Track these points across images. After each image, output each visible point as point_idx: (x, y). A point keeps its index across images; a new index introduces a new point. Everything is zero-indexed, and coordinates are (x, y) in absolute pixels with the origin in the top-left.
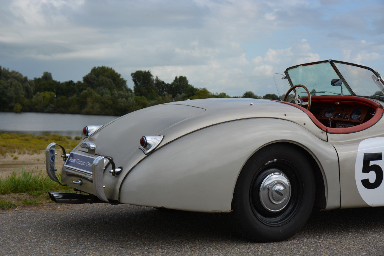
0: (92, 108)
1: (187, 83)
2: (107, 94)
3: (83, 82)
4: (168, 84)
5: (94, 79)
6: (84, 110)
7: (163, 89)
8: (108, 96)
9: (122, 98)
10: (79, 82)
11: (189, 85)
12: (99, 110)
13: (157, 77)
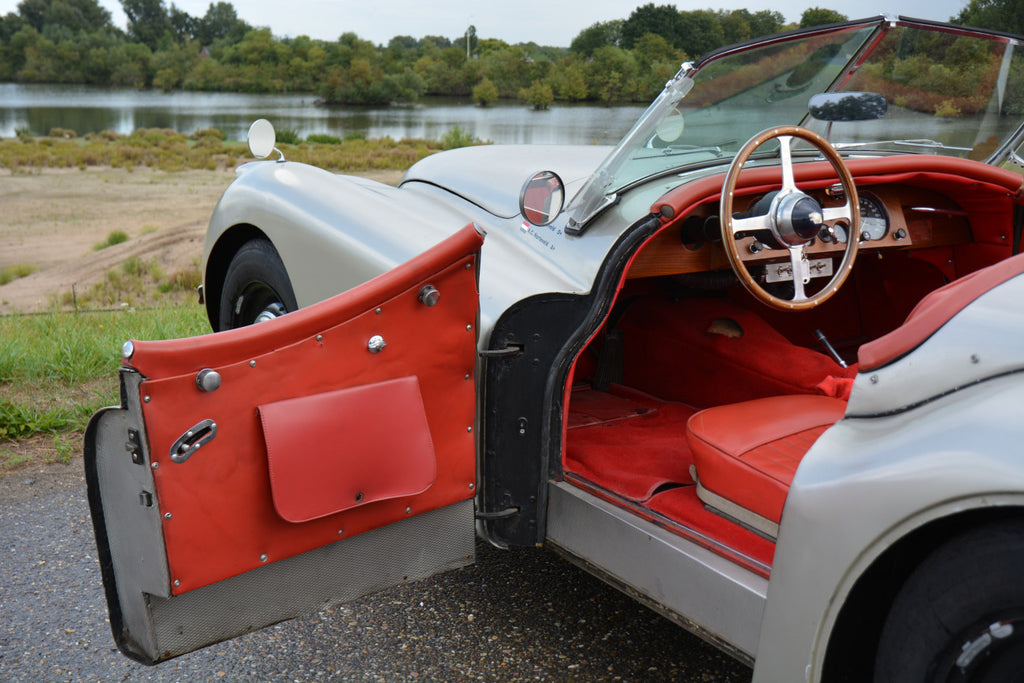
0: (38, 68)
1: (235, 16)
2: (68, 39)
3: (18, 15)
4: (196, 19)
5: (43, 9)
6: (21, 74)
7: (187, 29)
8: (67, 44)
9: (98, 47)
10: (11, 15)
11: (239, 20)
12: (52, 72)
13: (173, 5)
